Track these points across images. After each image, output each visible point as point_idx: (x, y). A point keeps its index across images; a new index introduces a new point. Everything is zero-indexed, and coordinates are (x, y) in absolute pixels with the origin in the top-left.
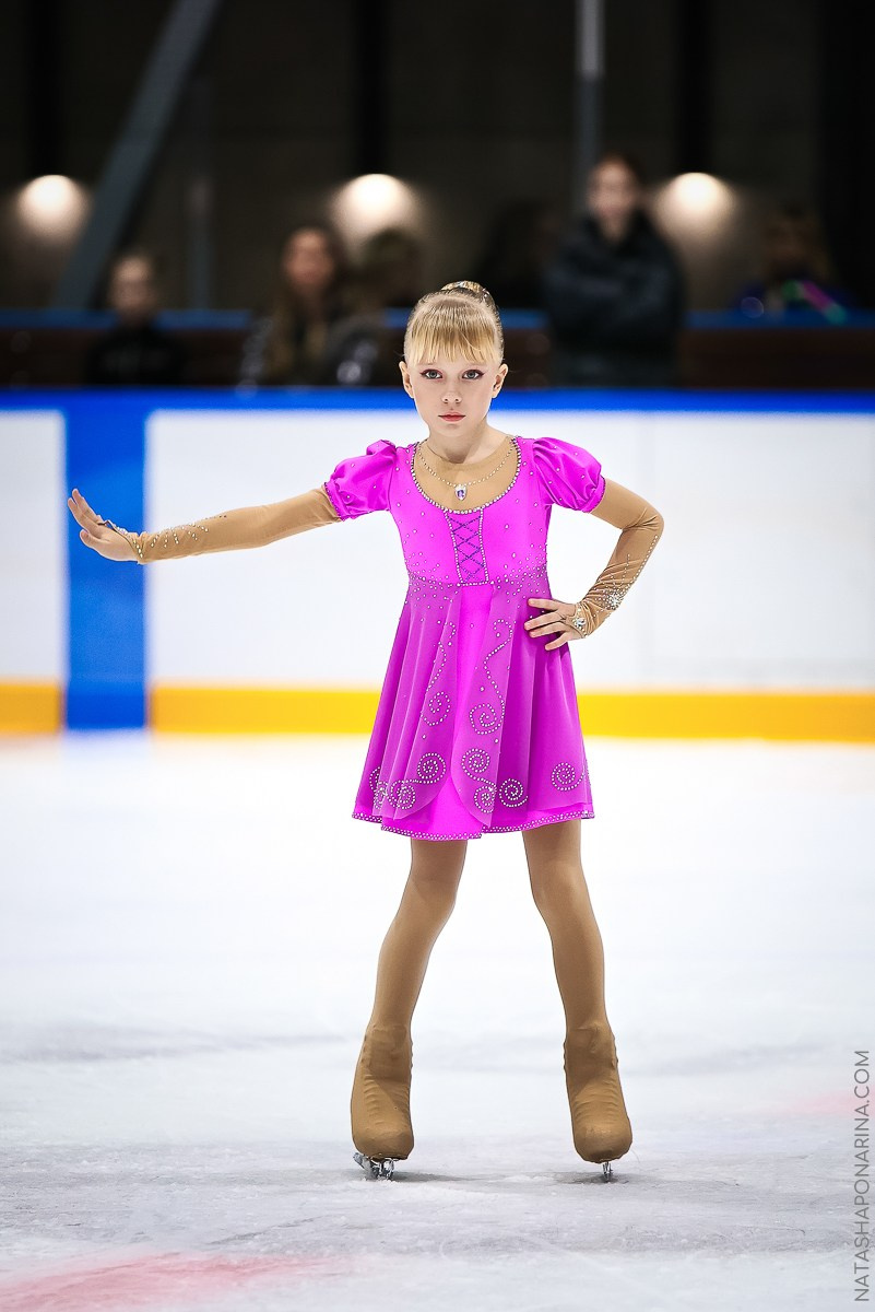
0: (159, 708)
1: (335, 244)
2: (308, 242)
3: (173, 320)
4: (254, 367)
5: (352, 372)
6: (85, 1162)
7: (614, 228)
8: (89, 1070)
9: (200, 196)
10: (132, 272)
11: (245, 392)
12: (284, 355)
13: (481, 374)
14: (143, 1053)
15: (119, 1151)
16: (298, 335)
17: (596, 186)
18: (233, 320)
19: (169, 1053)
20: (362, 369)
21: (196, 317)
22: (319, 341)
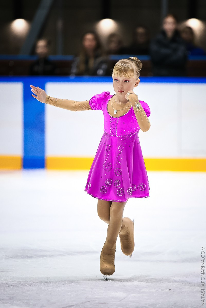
0: (48, 163)
1: (97, 37)
2: (89, 37)
3: (53, 58)
4: (74, 70)
5: (101, 72)
6: (28, 286)
7: (170, 34)
8: (29, 260)
9: (60, 24)
10: (42, 44)
11: (72, 77)
12: (82, 67)
13: (129, 81)
14: (44, 256)
15: (37, 283)
16: (86, 62)
17: (165, 23)
18: (69, 58)
19: (51, 256)
20: (103, 71)
21: (59, 57)
22: (92, 63)
